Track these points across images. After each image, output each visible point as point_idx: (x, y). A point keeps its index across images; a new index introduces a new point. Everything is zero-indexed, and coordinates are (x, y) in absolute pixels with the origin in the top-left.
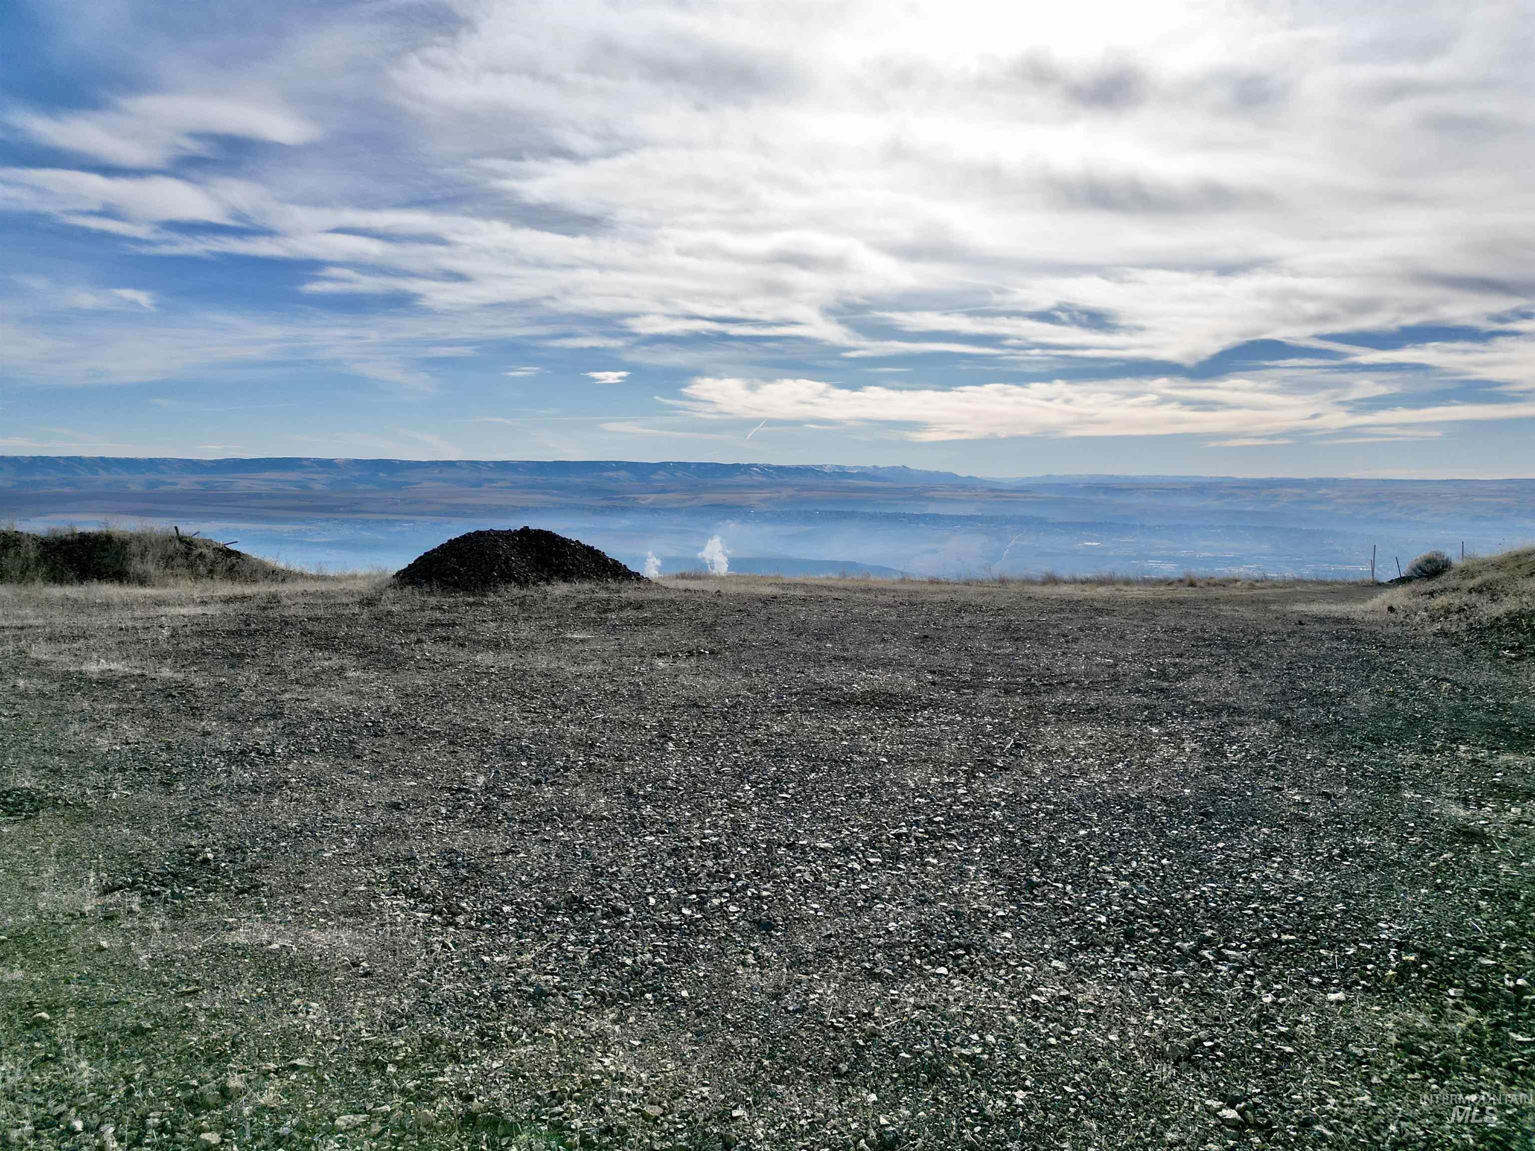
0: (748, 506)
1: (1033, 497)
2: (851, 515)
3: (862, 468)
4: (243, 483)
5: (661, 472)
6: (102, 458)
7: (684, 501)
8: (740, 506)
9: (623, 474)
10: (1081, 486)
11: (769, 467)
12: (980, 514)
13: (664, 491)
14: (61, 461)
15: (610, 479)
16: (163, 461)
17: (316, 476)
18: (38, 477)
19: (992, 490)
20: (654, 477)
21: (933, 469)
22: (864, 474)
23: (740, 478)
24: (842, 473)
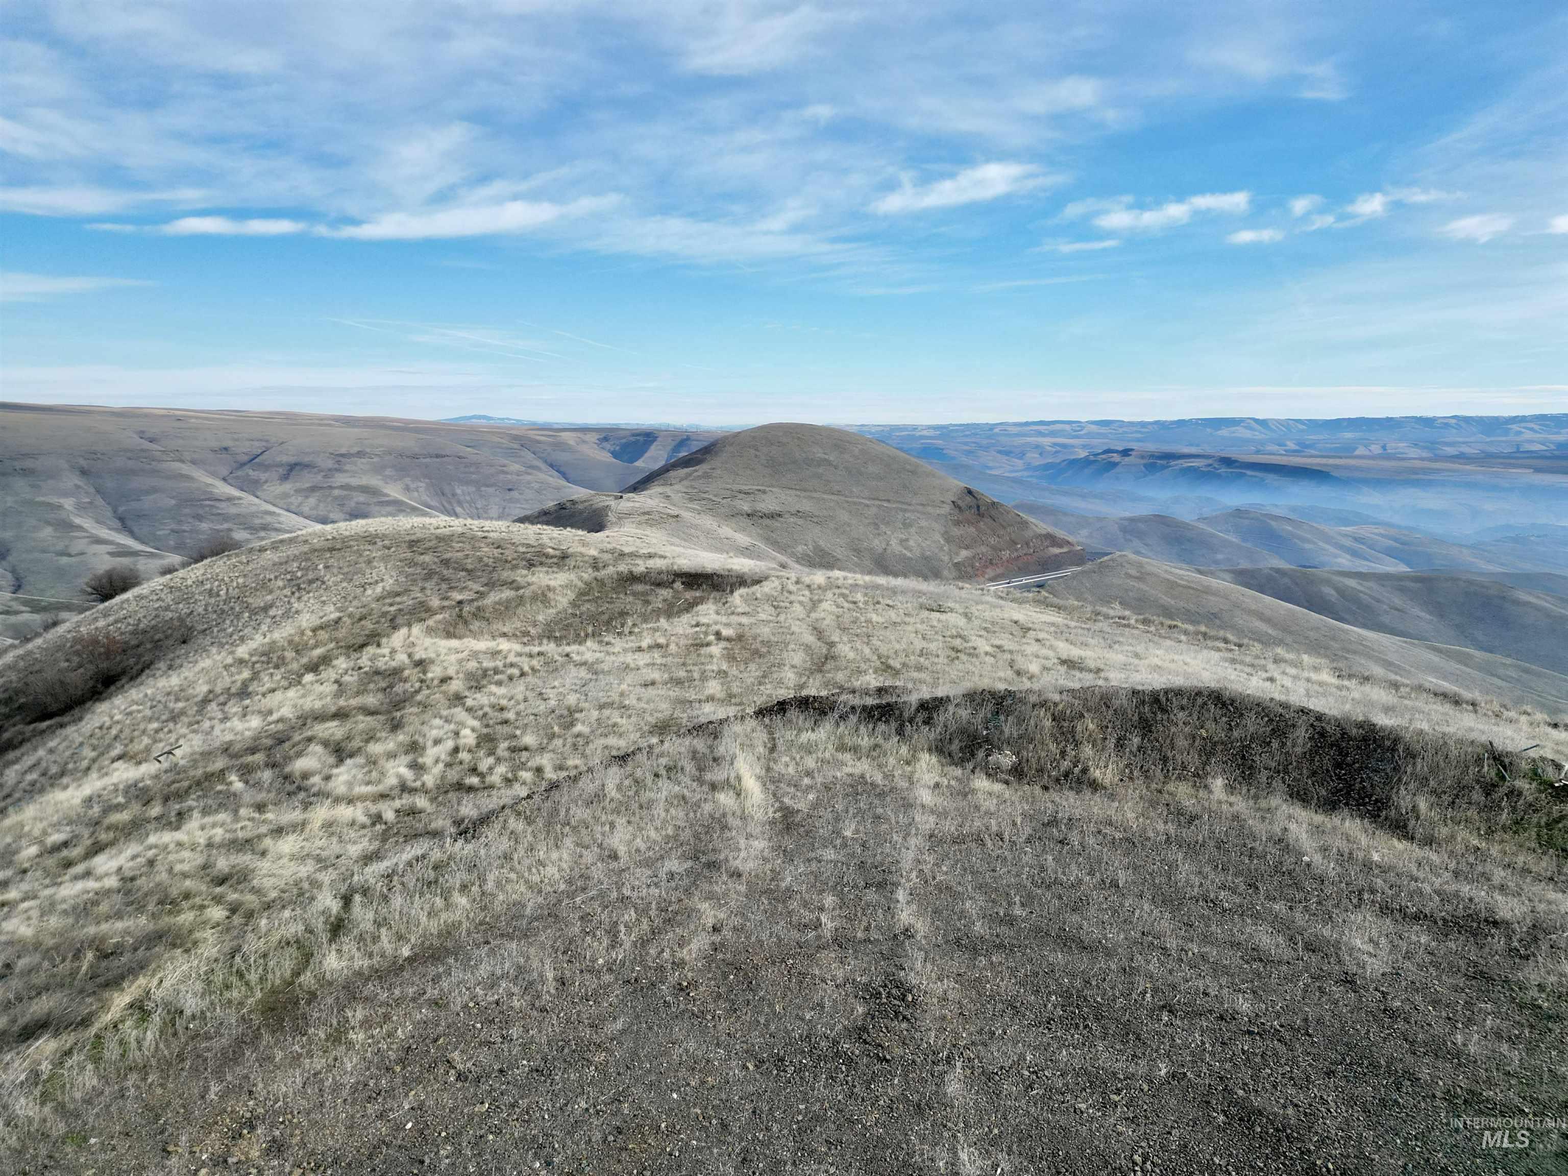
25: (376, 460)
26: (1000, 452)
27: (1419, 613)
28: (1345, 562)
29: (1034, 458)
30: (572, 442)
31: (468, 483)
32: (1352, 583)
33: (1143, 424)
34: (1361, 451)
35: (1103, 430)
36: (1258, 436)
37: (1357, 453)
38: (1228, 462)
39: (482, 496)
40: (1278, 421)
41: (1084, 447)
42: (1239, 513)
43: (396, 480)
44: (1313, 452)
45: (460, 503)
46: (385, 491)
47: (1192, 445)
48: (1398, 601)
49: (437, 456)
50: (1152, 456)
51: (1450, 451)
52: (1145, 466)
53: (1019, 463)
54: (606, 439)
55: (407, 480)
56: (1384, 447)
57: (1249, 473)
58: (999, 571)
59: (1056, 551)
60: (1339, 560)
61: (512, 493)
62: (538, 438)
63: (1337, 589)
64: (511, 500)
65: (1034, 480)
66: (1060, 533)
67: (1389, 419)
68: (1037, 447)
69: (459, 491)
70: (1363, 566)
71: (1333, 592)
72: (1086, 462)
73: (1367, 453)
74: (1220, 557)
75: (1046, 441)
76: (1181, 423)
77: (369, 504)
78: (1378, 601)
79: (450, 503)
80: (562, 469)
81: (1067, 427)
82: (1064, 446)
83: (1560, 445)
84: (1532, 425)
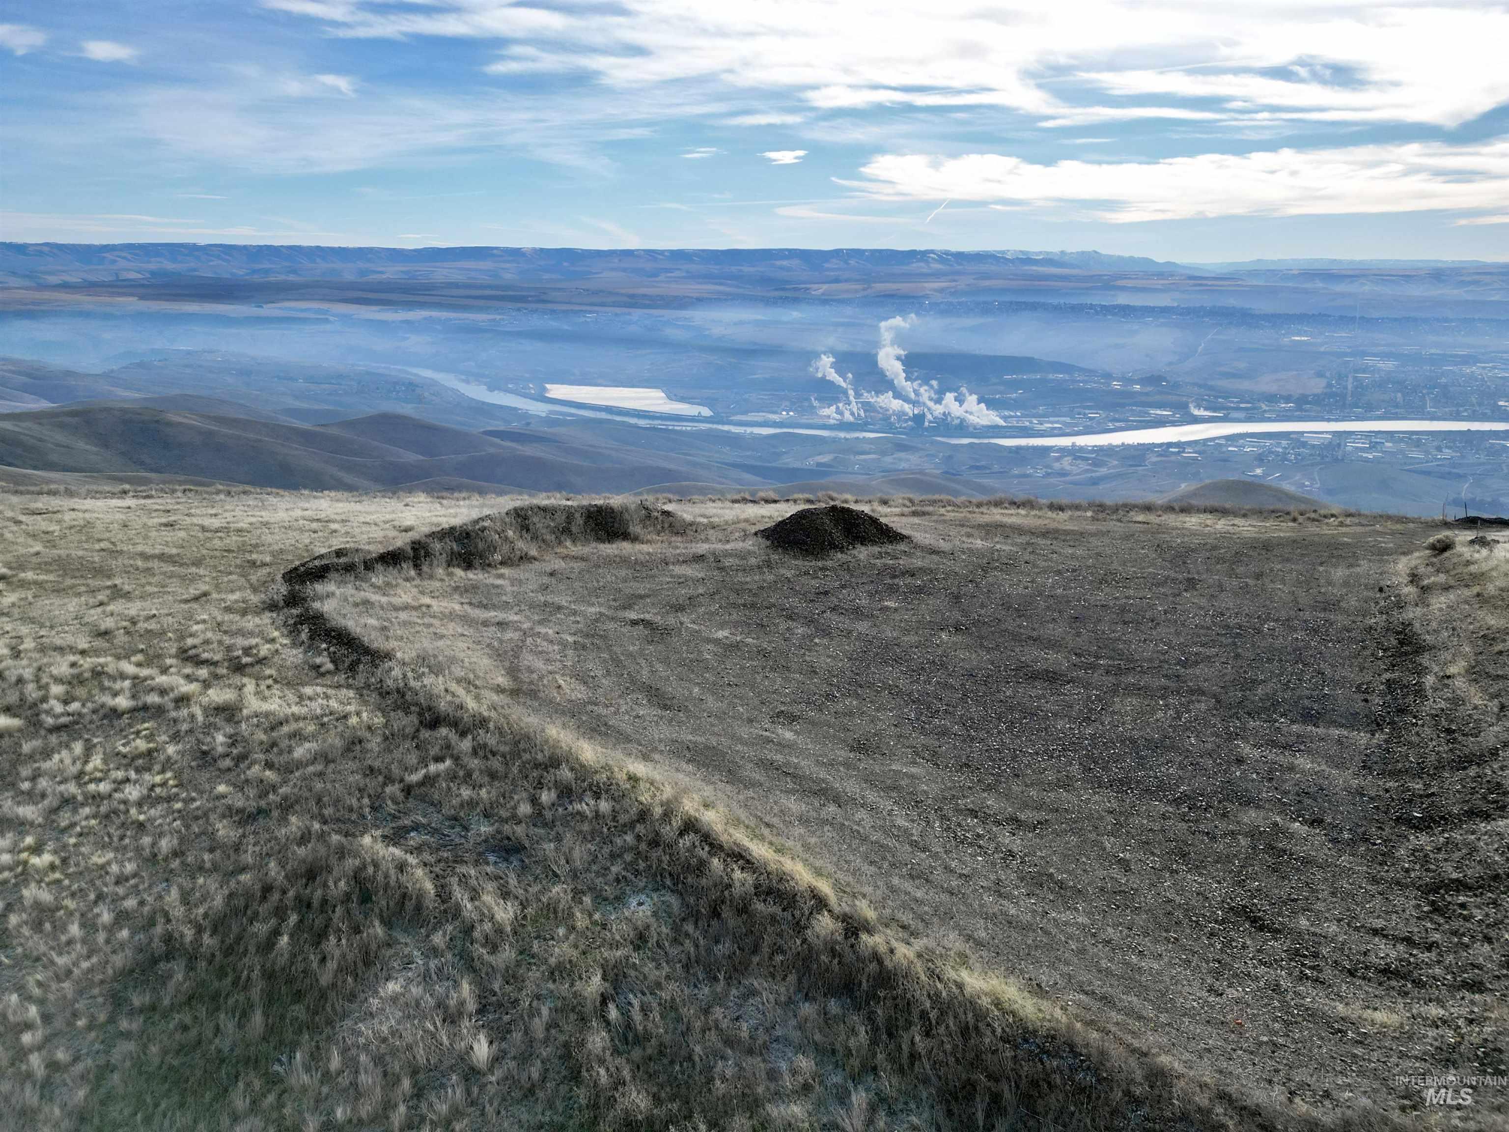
0: (923, 297)
1: (1238, 285)
2: (1033, 307)
3: (1048, 253)
4: (442, 273)
5: (834, 260)
6: (318, 247)
7: (856, 291)
8: (913, 297)
9: (795, 263)
10: (1296, 272)
11: (947, 253)
12: (1176, 304)
13: (837, 280)
14: (284, 250)
15: (782, 268)
16: (371, 250)
17: (508, 265)
18: (266, 265)
19: (1191, 278)
20: (826, 265)
21: (1126, 254)
22: (1049, 261)
23: (916, 266)
24: (1027, 260)
83: (153, 274)
84: (124, 254)
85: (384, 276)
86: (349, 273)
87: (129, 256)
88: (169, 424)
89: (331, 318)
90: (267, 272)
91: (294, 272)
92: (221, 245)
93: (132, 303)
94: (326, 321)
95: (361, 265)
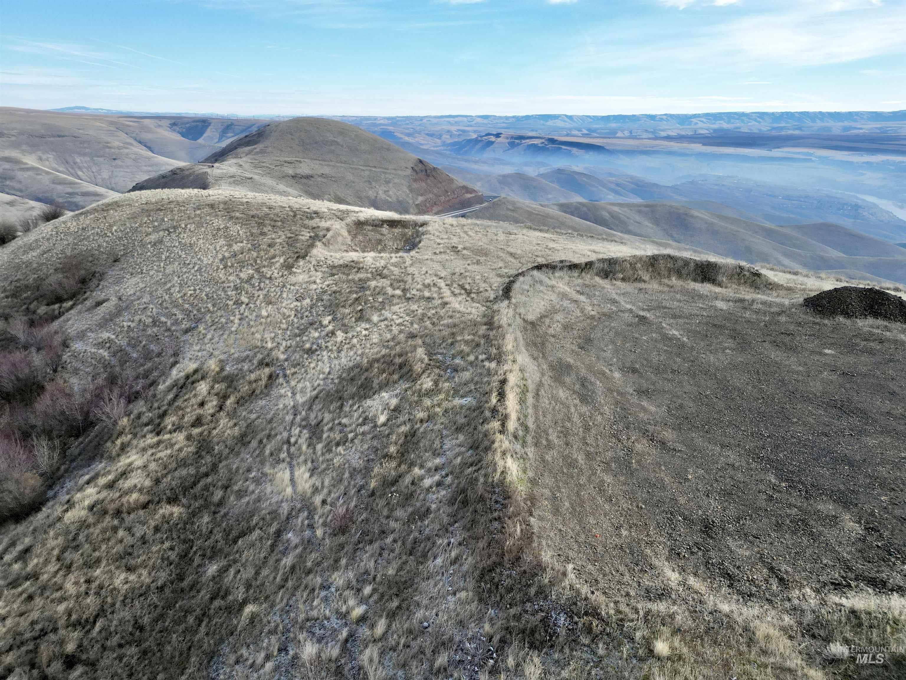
6: (820, 112)
14: (797, 115)
16: (857, 114)
18: (783, 125)
25: (13, 139)
26: (427, 134)
27: (648, 225)
28: (611, 197)
29: (446, 138)
30: (152, 126)
31: (85, 155)
32: (616, 209)
33: (507, 118)
34: (619, 134)
35: (485, 121)
36: (568, 125)
37: (618, 135)
38: (552, 141)
39: (95, 164)
40: (578, 116)
41: (475, 132)
42: (560, 171)
43: (31, 153)
44: (595, 135)
45: (80, 168)
46: (24, 161)
47: (533, 130)
48: (638, 218)
49: (59, 136)
50: (512, 137)
51: (663, 134)
52: (509, 143)
53: (439, 141)
54: (174, 124)
55: (39, 153)
56: (631, 132)
57: (564, 147)
58: (440, 208)
59: (469, 196)
60: (609, 197)
61: (117, 161)
62: (127, 123)
63: (609, 213)
64: (116, 167)
65: (448, 152)
66: (470, 185)
67: (634, 116)
68: (448, 131)
69: (78, 160)
70: (620, 200)
71: (607, 214)
72: (476, 141)
73: (622, 135)
74: (550, 196)
75: (453, 129)
76: (527, 117)
77: (13, 170)
78: (628, 218)
79: (72, 168)
80: (148, 145)
81: (465, 119)
82: (464, 131)
83: (715, 130)
84: (703, 119)
85: (861, 131)
86: (836, 128)
87: (705, 120)
88: (692, 216)
89: (813, 159)
90: (782, 128)
91: (800, 129)
92: (758, 113)
93: (698, 147)
94: (810, 160)
95: (846, 124)
